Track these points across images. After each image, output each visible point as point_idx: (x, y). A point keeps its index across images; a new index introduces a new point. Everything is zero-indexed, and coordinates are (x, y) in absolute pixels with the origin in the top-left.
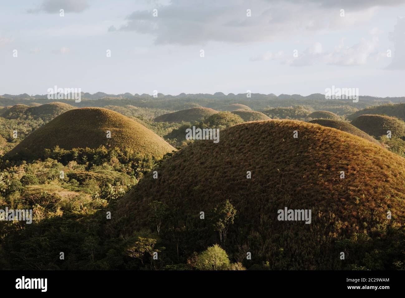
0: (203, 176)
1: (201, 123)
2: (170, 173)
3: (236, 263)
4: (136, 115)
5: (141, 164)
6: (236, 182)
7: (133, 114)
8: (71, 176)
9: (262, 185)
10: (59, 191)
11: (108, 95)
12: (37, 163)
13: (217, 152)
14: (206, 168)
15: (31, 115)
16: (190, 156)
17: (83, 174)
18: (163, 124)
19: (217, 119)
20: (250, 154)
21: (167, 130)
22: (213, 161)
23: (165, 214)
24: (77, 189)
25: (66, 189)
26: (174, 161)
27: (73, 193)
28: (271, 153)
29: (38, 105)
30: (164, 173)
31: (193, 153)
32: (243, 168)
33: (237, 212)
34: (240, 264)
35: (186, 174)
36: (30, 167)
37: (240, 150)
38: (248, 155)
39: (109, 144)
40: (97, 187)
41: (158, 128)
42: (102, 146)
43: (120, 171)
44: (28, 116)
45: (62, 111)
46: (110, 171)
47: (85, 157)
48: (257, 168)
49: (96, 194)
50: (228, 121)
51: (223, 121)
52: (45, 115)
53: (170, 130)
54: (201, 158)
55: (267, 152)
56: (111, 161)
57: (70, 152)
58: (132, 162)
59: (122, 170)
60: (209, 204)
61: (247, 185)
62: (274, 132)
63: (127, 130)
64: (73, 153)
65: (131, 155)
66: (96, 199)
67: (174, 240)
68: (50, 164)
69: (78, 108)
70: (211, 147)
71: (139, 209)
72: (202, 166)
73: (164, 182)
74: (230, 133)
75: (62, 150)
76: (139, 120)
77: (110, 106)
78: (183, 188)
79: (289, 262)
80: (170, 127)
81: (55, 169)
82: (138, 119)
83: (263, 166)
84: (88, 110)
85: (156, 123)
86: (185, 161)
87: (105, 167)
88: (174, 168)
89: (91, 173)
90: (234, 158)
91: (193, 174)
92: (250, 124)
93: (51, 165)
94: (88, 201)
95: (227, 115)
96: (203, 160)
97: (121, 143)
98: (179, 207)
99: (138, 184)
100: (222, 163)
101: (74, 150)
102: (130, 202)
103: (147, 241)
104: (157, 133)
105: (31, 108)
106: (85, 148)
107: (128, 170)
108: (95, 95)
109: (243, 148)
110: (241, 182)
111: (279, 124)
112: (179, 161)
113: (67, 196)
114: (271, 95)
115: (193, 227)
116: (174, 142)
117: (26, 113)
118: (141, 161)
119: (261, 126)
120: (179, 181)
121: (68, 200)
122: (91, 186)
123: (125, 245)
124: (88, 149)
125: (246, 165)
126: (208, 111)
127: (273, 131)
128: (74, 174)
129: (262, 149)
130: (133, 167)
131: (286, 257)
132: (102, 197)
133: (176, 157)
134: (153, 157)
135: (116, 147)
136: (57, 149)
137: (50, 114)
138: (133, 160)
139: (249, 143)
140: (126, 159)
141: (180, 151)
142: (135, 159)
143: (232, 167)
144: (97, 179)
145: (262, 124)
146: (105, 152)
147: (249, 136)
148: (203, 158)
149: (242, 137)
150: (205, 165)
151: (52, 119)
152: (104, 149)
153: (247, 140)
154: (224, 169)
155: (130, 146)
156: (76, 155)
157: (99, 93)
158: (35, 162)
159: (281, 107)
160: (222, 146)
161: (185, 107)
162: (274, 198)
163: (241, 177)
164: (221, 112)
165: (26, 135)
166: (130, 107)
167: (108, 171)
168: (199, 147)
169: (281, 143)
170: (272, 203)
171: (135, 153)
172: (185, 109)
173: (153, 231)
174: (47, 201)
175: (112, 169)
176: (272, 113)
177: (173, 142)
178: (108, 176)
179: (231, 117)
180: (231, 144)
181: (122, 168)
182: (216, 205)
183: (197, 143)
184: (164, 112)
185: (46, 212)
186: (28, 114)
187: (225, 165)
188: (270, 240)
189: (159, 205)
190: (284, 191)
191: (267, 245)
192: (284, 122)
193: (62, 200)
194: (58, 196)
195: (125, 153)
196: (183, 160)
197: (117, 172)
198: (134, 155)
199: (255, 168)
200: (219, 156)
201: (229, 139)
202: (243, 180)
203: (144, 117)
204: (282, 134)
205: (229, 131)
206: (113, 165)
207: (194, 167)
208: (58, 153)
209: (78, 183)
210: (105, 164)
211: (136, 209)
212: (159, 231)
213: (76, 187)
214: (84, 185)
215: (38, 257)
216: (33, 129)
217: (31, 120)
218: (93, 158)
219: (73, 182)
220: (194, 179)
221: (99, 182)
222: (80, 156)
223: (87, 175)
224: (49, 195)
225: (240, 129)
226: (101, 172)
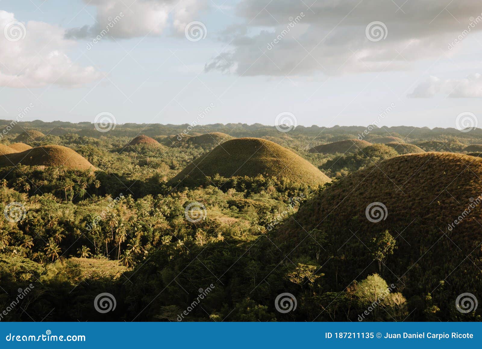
0: (363, 206)
1: (354, 155)
2: (329, 202)
3: (396, 293)
4: (291, 145)
5: (297, 193)
6: (395, 213)
7: (288, 144)
8: (231, 203)
9: (422, 217)
10: (220, 217)
11: (264, 127)
12: (198, 189)
13: (376, 183)
14: (365, 198)
15: (192, 143)
16: (349, 186)
17: (242, 201)
18: (318, 155)
19: (371, 151)
20: (409, 186)
21: (321, 160)
22: (372, 192)
23: (325, 242)
24: (236, 215)
25: (226, 215)
26: (333, 190)
27: (233, 219)
28: (431, 185)
29: (199, 134)
30: (323, 202)
31: (351, 184)
32: (402, 199)
33: (396, 242)
34: (400, 294)
35: (345, 204)
36: (192, 193)
37: (399, 181)
38: (407, 187)
39: (266, 174)
40: (255, 214)
41: (313, 159)
42: (260, 175)
43: (277, 199)
44: (189, 145)
45: (222, 140)
46: (268, 199)
47: (244, 185)
48: (418, 200)
49: (255, 221)
50: (382, 153)
51: (377, 153)
52: (206, 144)
53: (325, 161)
54: (360, 189)
55: (427, 184)
56: (268, 190)
57: (230, 180)
58: (289, 191)
59: (278, 198)
60: (368, 234)
61: (406, 216)
62: (434, 165)
63: (284, 160)
64: (232, 181)
65: (287, 184)
66: (255, 225)
67: (333, 268)
68: (211, 191)
69: (236, 139)
70: (370, 178)
71: (298, 236)
72: (362, 197)
73: (323, 211)
74: (389, 165)
75: (222, 178)
76: (295, 151)
77: (267, 136)
78: (342, 217)
79: (451, 296)
80: (324, 158)
81: (215, 196)
82: (293, 149)
83: (423, 198)
84: (247, 140)
85: (311, 154)
86: (344, 191)
87: (262, 195)
88: (333, 197)
89: (249, 200)
90: (393, 190)
91: (352, 204)
92: (409, 156)
93: (212, 193)
94: (247, 227)
95: (381, 147)
96: (362, 190)
97: (279, 172)
98: (338, 235)
99: (298, 213)
100: (381, 194)
101: (233, 178)
102: (290, 230)
103: (307, 267)
104: (312, 163)
105: (192, 137)
106: (244, 177)
107: (284, 198)
108: (252, 126)
109: (403, 180)
110: (400, 213)
111: (440, 157)
112: (338, 190)
113: (227, 222)
114: (425, 129)
115: (352, 256)
116: (329, 173)
117: (188, 142)
118: (297, 190)
119: (421, 158)
120: (338, 210)
121: (228, 225)
122: (249, 213)
123: (286, 271)
124: (246, 178)
125: (405, 197)
126: (362, 143)
127: (433, 163)
128: (233, 201)
129: (422, 181)
130: (290, 195)
131: (446, 289)
132: (261, 224)
133: (335, 187)
134: (309, 187)
135: (273, 176)
136: (217, 177)
137: (210, 144)
138: (289, 189)
139: (408, 175)
140: (283, 188)
141: (339, 181)
142: (292, 188)
143: (391, 198)
144: (255, 206)
145: (422, 156)
146: (262, 181)
147: (409, 168)
148: (362, 188)
149: (401, 169)
150: (364, 195)
151: (213, 148)
152: (261, 178)
153: (407, 172)
154: (383, 200)
155: (287, 176)
156: (235, 183)
157: (256, 124)
158: (196, 189)
159: (435, 140)
160: (381, 177)
161: (339, 138)
162: (434, 230)
163: (400, 208)
164: (376, 144)
165: (188, 163)
166: (286, 138)
167: (265, 199)
168: (358, 178)
169: (441, 176)
170: (432, 235)
171: (291, 182)
172: (339, 141)
173: (312, 259)
174: (209, 226)
175: (269, 197)
176: (426, 146)
177: (327, 173)
178: (265, 203)
179: (385, 149)
180: (390, 175)
181: (279, 196)
182: (375, 236)
183: (356, 173)
184: (318, 144)
185: (208, 236)
186: (189, 143)
187: (385, 196)
188: (430, 271)
189: (319, 233)
190: (445, 223)
191: (426, 277)
192: (444, 155)
193: (222, 225)
194: (219, 222)
195: (282, 182)
196: (342, 190)
197: (274, 200)
198: (290, 184)
199: (415, 200)
200: (378, 187)
201: (389, 170)
202: (402, 212)
203: (299, 148)
204: (443, 166)
205: (388, 163)
206: (271, 193)
207: (353, 197)
208: (218, 181)
209: (238, 210)
210: (263, 192)
211: (296, 236)
212: (318, 259)
213: (235, 214)
214: (243, 211)
215: (202, 280)
216: (194, 158)
217: (193, 148)
218: (251, 186)
219: (232, 209)
220: (353, 209)
221: (257, 209)
222: (239, 184)
223: (246, 202)
224: (211, 220)
225: (400, 161)
226: (259, 200)
